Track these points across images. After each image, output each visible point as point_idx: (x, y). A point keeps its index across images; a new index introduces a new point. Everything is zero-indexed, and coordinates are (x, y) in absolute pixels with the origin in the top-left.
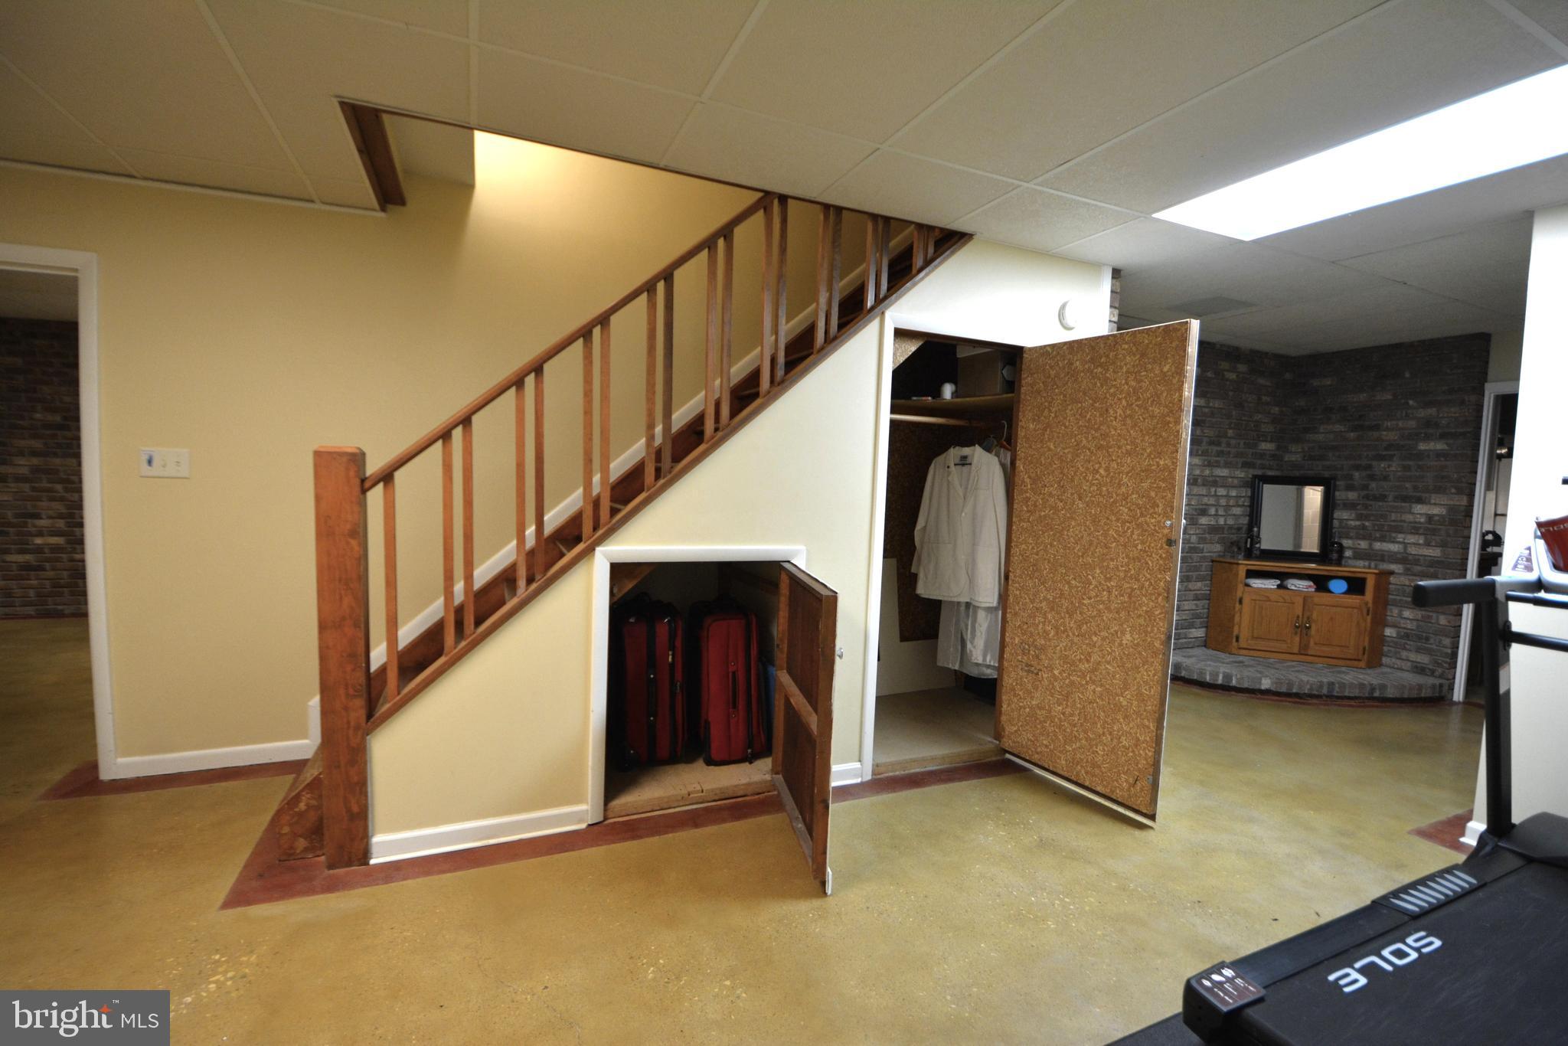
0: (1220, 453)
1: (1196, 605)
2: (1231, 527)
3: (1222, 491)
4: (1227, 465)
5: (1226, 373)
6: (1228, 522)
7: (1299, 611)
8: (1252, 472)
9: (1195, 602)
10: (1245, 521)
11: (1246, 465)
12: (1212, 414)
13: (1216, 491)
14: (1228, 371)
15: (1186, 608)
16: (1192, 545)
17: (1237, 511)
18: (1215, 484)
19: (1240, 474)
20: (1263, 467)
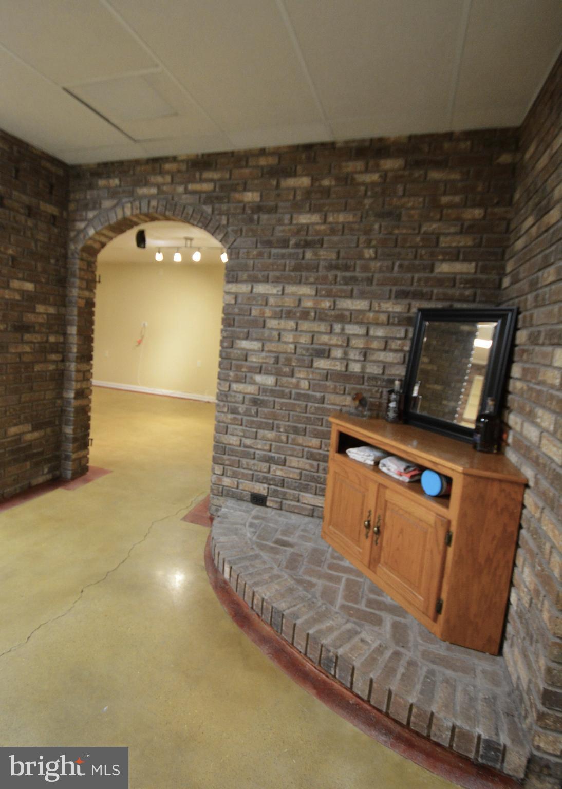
0: (347, 281)
1: (312, 466)
2: (374, 378)
3: (352, 329)
4: (362, 295)
5: (356, 176)
6: (368, 370)
7: (371, 504)
8: (416, 305)
9: (309, 461)
10: (401, 371)
11: (402, 295)
12: (333, 231)
13: (343, 329)
14: (360, 172)
15: (294, 464)
16: (302, 392)
17: (390, 357)
18: (341, 318)
19: (396, 308)
20: (446, 298)
